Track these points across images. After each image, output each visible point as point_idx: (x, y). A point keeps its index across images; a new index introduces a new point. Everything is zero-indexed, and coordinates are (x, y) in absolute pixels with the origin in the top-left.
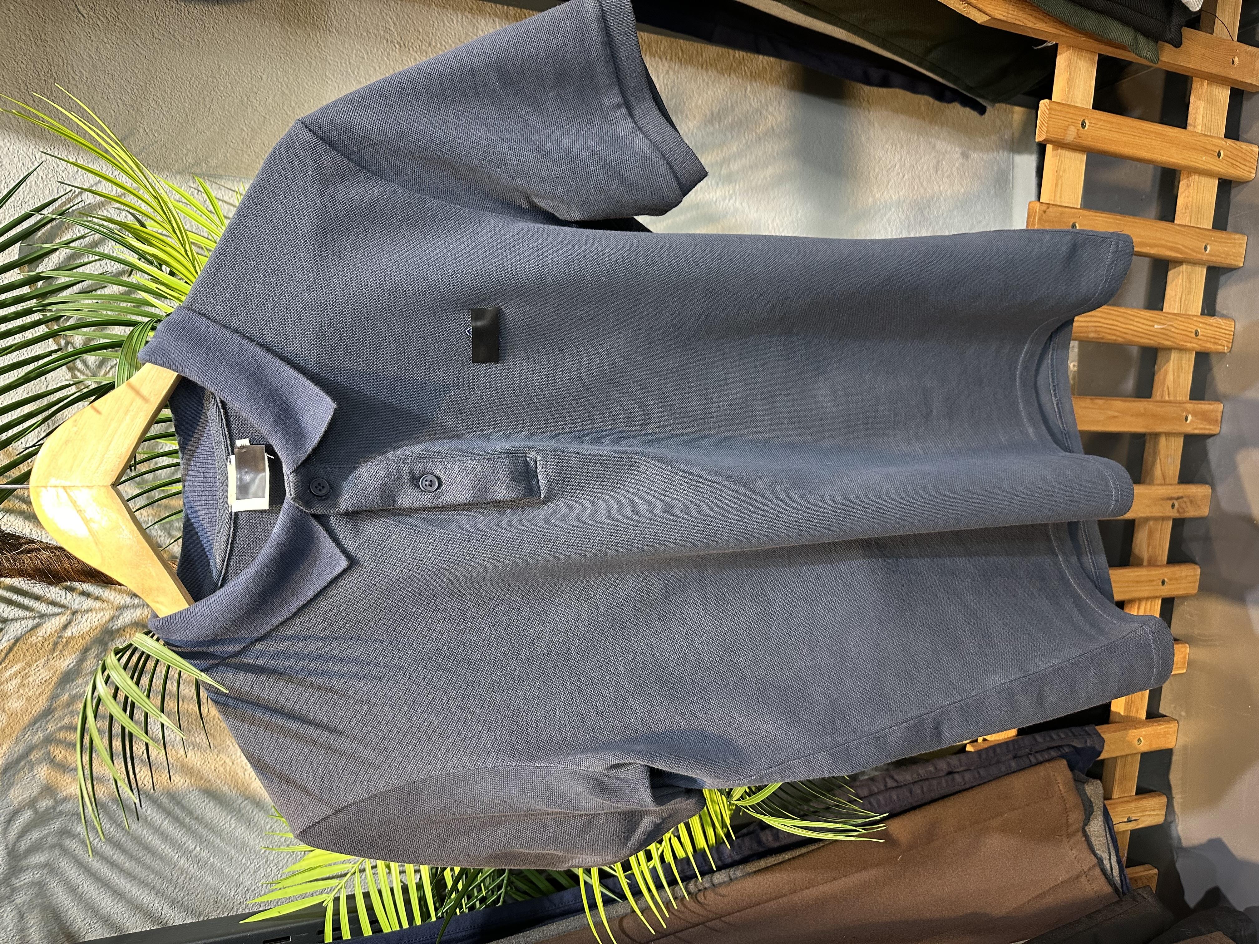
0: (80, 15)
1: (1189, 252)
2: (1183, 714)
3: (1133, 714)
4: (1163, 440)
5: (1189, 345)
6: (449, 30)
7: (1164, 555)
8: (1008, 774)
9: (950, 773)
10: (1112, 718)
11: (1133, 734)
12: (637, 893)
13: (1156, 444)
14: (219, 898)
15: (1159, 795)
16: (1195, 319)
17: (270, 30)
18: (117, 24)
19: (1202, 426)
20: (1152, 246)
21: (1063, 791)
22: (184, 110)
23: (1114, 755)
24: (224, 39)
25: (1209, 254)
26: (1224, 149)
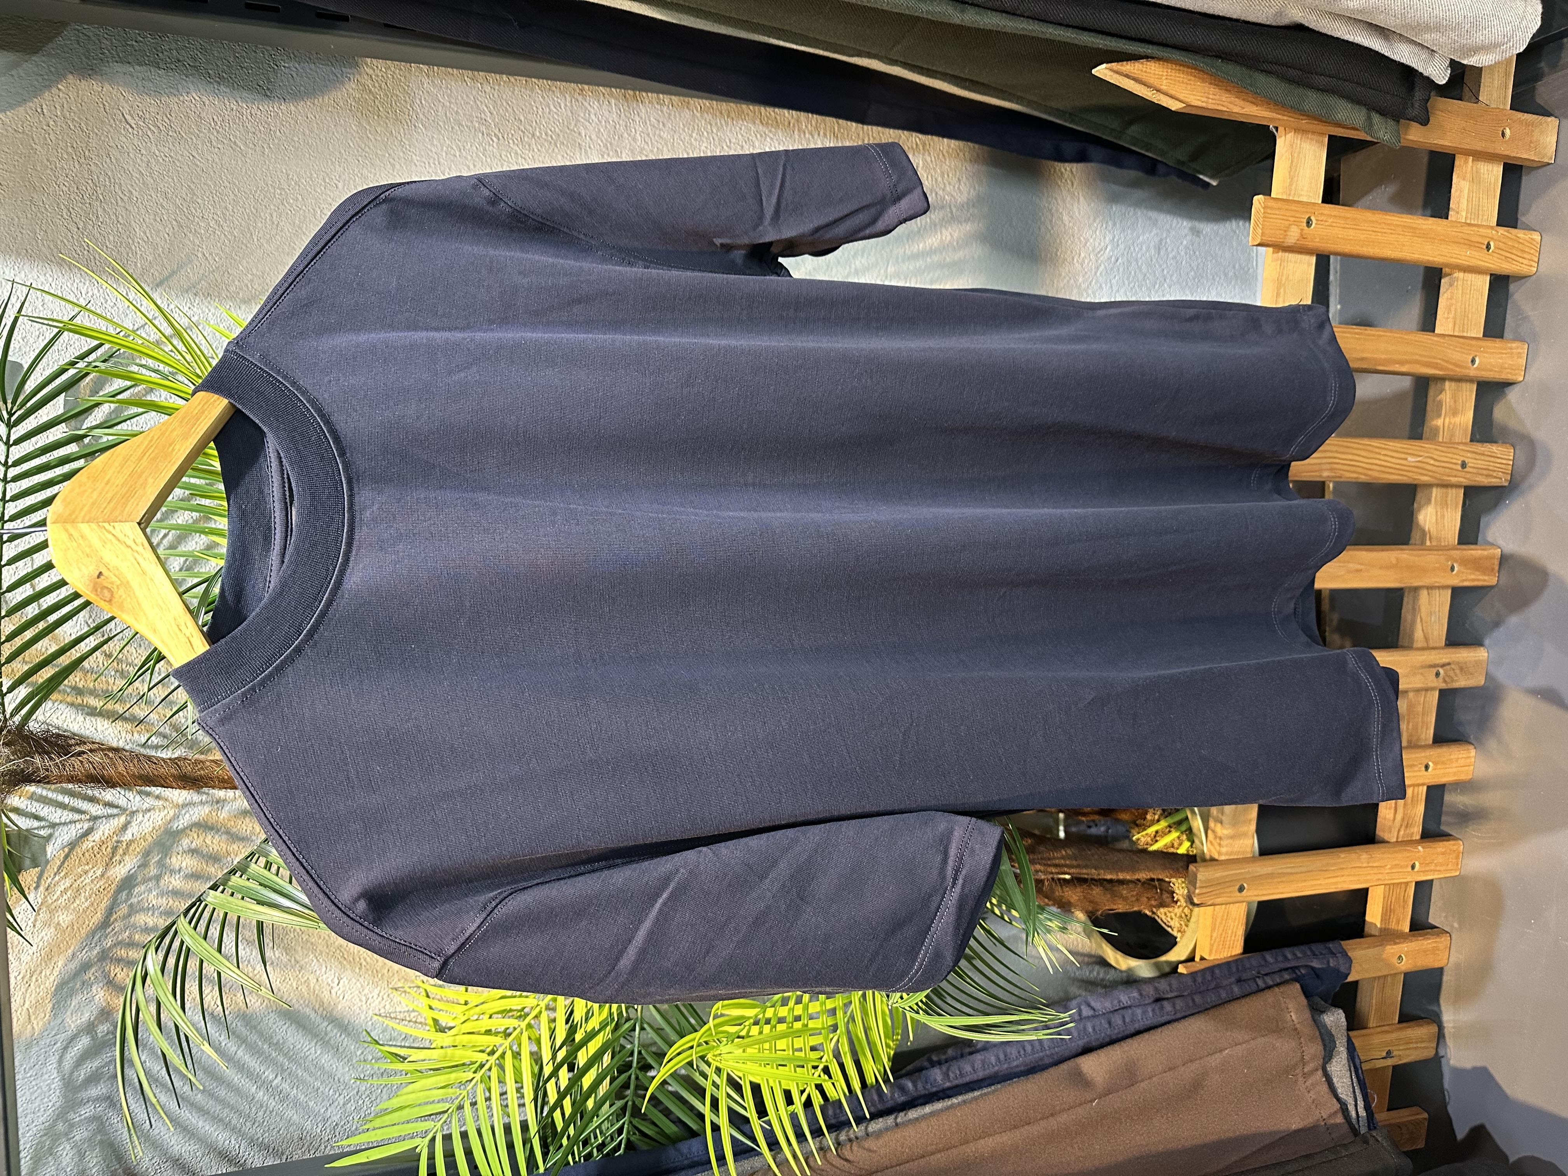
0: (128, 126)
1: (1451, 367)
2: (1456, 925)
3: (1393, 926)
4: (1424, 594)
5: (1454, 480)
6: (556, 116)
7: (1429, 733)
8: (1230, 1001)
9: (1158, 1000)
10: (1366, 929)
11: (1391, 951)
12: (773, 1144)
13: (1416, 599)
14: (304, 1134)
15: (1429, 1024)
16: (1461, 447)
17: (346, 130)
18: (170, 133)
19: (1473, 577)
20: (1402, 363)
21: (1296, 1021)
22: (249, 229)
23: (1367, 976)
24: (293, 144)
25: (1477, 368)
26: (1495, 240)
